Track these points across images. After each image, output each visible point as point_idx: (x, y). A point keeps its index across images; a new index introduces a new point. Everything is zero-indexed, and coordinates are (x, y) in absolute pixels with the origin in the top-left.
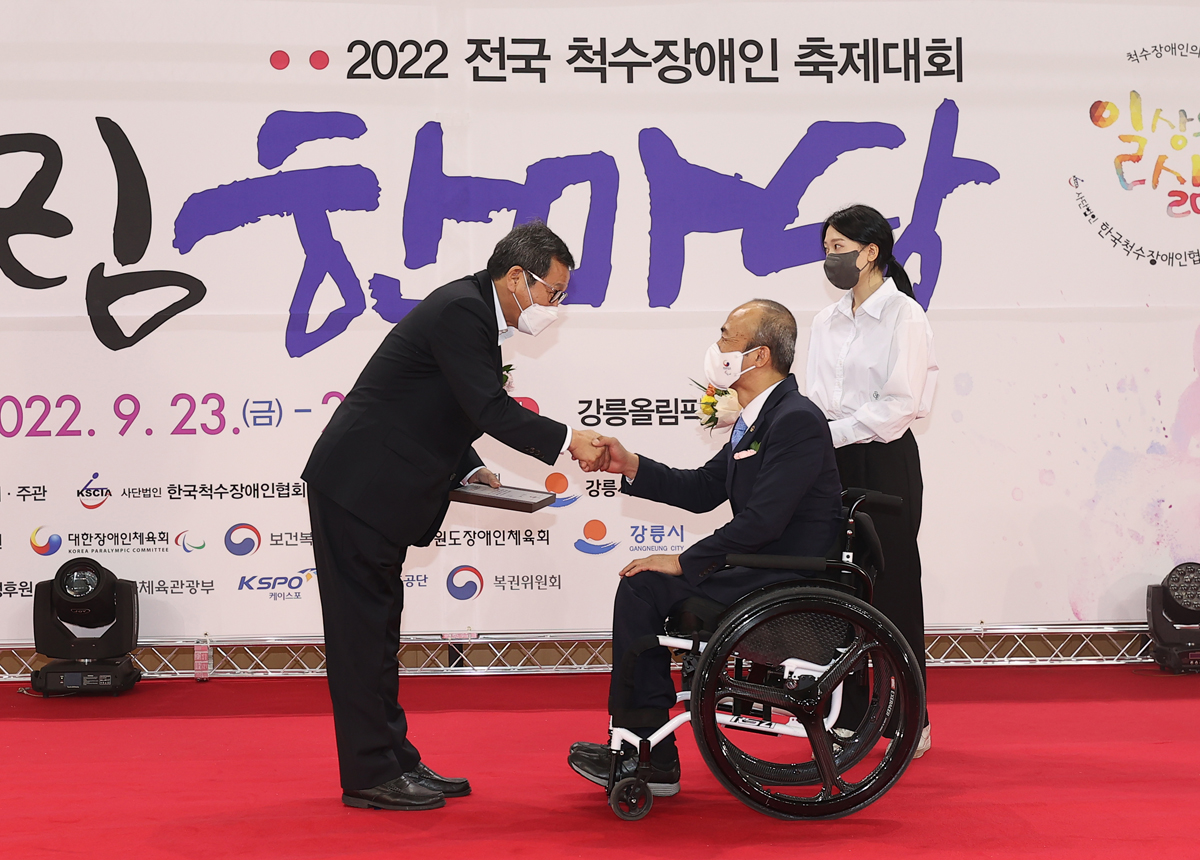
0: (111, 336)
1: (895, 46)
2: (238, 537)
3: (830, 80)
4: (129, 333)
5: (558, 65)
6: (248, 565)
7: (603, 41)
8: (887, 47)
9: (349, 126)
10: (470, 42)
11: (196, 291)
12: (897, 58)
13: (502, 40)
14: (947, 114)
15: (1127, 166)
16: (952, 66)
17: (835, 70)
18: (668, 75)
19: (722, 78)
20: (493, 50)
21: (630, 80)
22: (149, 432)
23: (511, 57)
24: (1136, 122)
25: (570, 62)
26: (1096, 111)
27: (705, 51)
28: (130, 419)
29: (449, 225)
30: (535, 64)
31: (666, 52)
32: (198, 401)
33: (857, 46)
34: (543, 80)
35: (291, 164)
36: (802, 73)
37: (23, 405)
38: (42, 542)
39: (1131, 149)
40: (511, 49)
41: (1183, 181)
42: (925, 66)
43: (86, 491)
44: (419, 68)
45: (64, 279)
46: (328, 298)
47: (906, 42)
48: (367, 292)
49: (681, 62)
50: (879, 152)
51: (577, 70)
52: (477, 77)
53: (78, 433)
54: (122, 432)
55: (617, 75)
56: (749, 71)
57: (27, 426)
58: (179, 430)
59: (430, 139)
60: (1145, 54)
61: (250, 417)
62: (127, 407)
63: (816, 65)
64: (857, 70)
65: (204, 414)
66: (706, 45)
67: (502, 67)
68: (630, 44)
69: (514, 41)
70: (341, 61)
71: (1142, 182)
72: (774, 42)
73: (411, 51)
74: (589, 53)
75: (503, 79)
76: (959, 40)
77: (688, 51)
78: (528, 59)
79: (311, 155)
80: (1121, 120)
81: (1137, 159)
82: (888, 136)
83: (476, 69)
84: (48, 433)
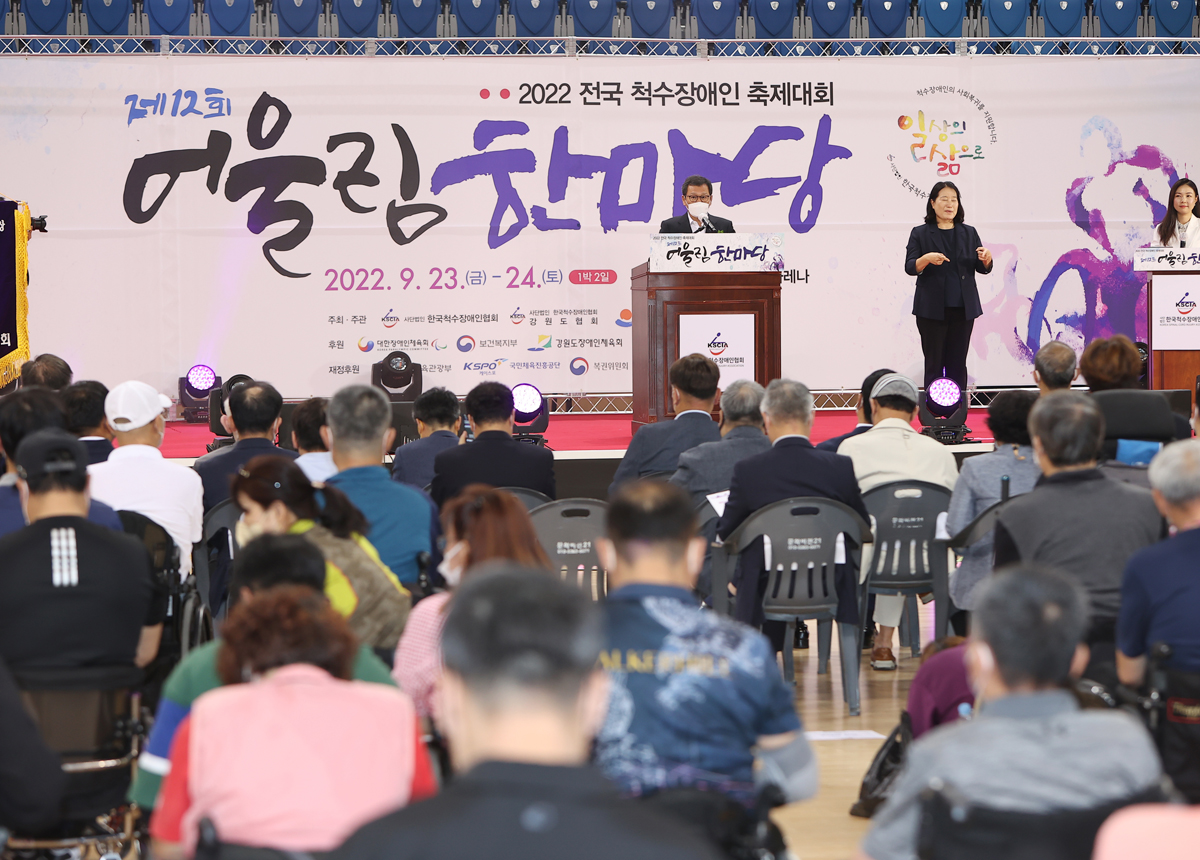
0: (399, 237)
1: (799, 86)
2: (463, 343)
3: (765, 104)
4: (408, 236)
5: (626, 97)
7: (650, 83)
8: (795, 87)
9: (520, 128)
10: (582, 84)
11: (442, 214)
12: (800, 93)
13: (598, 83)
14: (825, 123)
15: (917, 149)
16: (828, 97)
17: (768, 99)
18: (683, 101)
19: (710, 103)
20: (594, 89)
21: (664, 104)
22: (418, 288)
23: (603, 92)
24: (922, 127)
25: (633, 95)
26: (901, 121)
27: (702, 89)
28: (409, 281)
29: (571, 180)
30: (615, 96)
31: (682, 90)
32: (443, 272)
33: (779, 86)
34: (619, 104)
35: (490, 148)
36: (751, 101)
37: (354, 273)
38: (364, 345)
39: (919, 141)
40: (603, 88)
41: (945, 158)
42: (814, 97)
43: (386, 318)
44: (556, 98)
45: (375, 208)
46: (510, 218)
47: (804, 84)
48: (530, 215)
49: (689, 95)
50: (791, 142)
51: (636, 99)
52: (585, 103)
53: (382, 288)
54: (405, 288)
55: (657, 101)
56: (724, 99)
57: (356, 285)
58: (433, 287)
59: (561, 135)
60: (926, 91)
61: (470, 280)
62: (407, 275)
63: (758, 96)
64: (779, 99)
65: (446, 279)
66: (702, 86)
67: (598, 97)
68: (663, 85)
69: (604, 84)
70: (516, 95)
71: (925, 158)
72: (737, 84)
73: (552, 89)
74: (642, 90)
75: (599, 104)
76: (831, 84)
77: (693, 89)
78: (611, 93)
79: (501, 144)
80: (914, 126)
81: (922, 146)
82: (796, 134)
83: (585, 99)
84: (367, 288)
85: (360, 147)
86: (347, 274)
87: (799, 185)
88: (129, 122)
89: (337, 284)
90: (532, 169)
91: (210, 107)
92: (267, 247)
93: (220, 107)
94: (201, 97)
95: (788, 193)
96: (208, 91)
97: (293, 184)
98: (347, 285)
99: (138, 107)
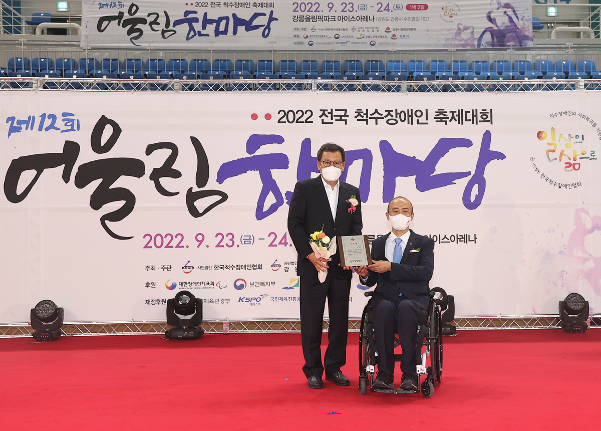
0: (194, 212)
1: (469, 112)
2: (238, 284)
3: (446, 124)
4: (201, 212)
5: (351, 119)
6: (242, 293)
7: (367, 110)
8: (466, 112)
9: (279, 140)
10: (321, 110)
11: (224, 197)
12: (469, 116)
13: (332, 110)
14: (487, 136)
15: (550, 153)
16: (489, 119)
17: (448, 120)
18: (390, 122)
19: (409, 123)
20: (329, 113)
21: (376, 124)
22: (208, 246)
23: (335, 116)
24: (553, 138)
25: (355, 117)
26: (539, 135)
27: (403, 114)
28: (201, 242)
30: (343, 118)
31: (389, 114)
32: (225, 236)
33: (456, 112)
34: (346, 124)
35: (258, 153)
36: (436, 121)
37: (164, 237)
38: (170, 285)
39: (552, 148)
40: (335, 113)
41: (570, 159)
42: (479, 119)
43: (185, 267)
45: (178, 193)
47: (473, 110)
48: (284, 197)
49: (394, 117)
51: (358, 120)
52: (323, 123)
53: (183, 247)
54: (198, 247)
56: (418, 120)
57: (165, 245)
58: (218, 246)
60: (556, 115)
61: (243, 241)
62: (200, 238)
63: (442, 118)
64: (456, 120)
65: (227, 240)
66: (403, 111)
67: (332, 119)
68: (376, 111)
69: (336, 110)
70: (276, 117)
71: (556, 159)
72: (427, 110)
73: (300, 114)
74: (362, 114)
75: (332, 123)
76: (491, 110)
77: (397, 113)
78: (341, 116)
79: (265, 150)
80: (548, 138)
81: (554, 151)
82: (467, 143)
83: (323, 120)
84: (172, 247)
85: (168, 152)
86: (159, 237)
87: (469, 177)
88: (9, 135)
89: (152, 244)
90: (286, 167)
91: (66, 125)
92: (103, 219)
93: (72, 125)
94: (59, 119)
95: (463, 183)
96: (64, 114)
97: (122, 177)
98: (159, 245)
99: (15, 125)
